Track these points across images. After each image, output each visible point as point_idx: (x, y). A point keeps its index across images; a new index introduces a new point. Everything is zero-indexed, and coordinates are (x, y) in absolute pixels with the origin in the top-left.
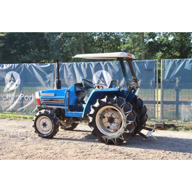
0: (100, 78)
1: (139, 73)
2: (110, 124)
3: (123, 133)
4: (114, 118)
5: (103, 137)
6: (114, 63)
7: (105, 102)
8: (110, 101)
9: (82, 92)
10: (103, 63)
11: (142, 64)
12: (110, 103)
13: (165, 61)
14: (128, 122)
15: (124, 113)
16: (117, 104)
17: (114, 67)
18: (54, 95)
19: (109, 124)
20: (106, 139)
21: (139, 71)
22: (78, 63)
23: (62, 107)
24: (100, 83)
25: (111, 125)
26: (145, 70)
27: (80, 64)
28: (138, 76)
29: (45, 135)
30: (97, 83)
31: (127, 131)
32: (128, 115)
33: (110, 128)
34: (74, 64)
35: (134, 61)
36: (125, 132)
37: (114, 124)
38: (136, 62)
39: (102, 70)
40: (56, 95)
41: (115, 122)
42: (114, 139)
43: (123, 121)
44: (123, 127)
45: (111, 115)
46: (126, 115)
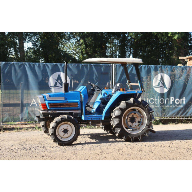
0: (57, 80)
1: (96, 76)
3: (146, 130)
4: (135, 117)
5: (129, 136)
6: (72, 65)
10: (61, 65)
11: (99, 68)
12: (136, 104)
13: (116, 65)
16: (142, 105)
17: (73, 69)
18: (64, 99)
19: (130, 124)
21: (97, 74)
22: (32, 64)
23: (74, 111)
24: (57, 86)
25: (132, 124)
26: (102, 73)
27: (34, 65)
28: (95, 78)
29: (66, 143)
30: (54, 85)
32: (151, 114)
34: (26, 65)
35: (92, 64)
37: (135, 123)
38: (94, 65)
39: (60, 72)
40: (66, 98)
41: (136, 121)
42: (139, 137)
43: (147, 120)
44: (147, 125)
45: (133, 115)
46: (149, 113)
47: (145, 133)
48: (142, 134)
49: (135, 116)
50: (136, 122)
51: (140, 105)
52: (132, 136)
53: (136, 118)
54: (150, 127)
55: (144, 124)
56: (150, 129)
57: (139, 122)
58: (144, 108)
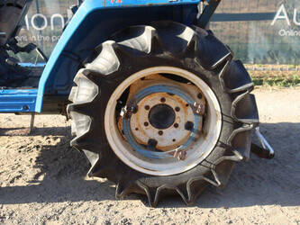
2: (157, 130)
3: (216, 162)
4: (173, 107)
7: (144, 53)
8: (167, 50)
9: (15, 9)
12: (166, 54)
14: (241, 124)
15: (226, 92)
16: (200, 57)
19: (152, 132)
20: (149, 189)
25: (161, 133)
31: (234, 154)
32: (239, 97)
33: (160, 144)
36: (227, 158)
37: (172, 128)
41: (177, 121)
42: (182, 187)
43: (219, 122)
44: (220, 144)
45: (163, 100)
46: (233, 96)
47: (209, 175)
48: (196, 179)
49: (172, 103)
50: (176, 126)
51: (188, 60)
52: (150, 183)
53: (178, 109)
54: (236, 152)
55: (208, 138)
56: (233, 158)
57: (189, 126)
58: (208, 74)
